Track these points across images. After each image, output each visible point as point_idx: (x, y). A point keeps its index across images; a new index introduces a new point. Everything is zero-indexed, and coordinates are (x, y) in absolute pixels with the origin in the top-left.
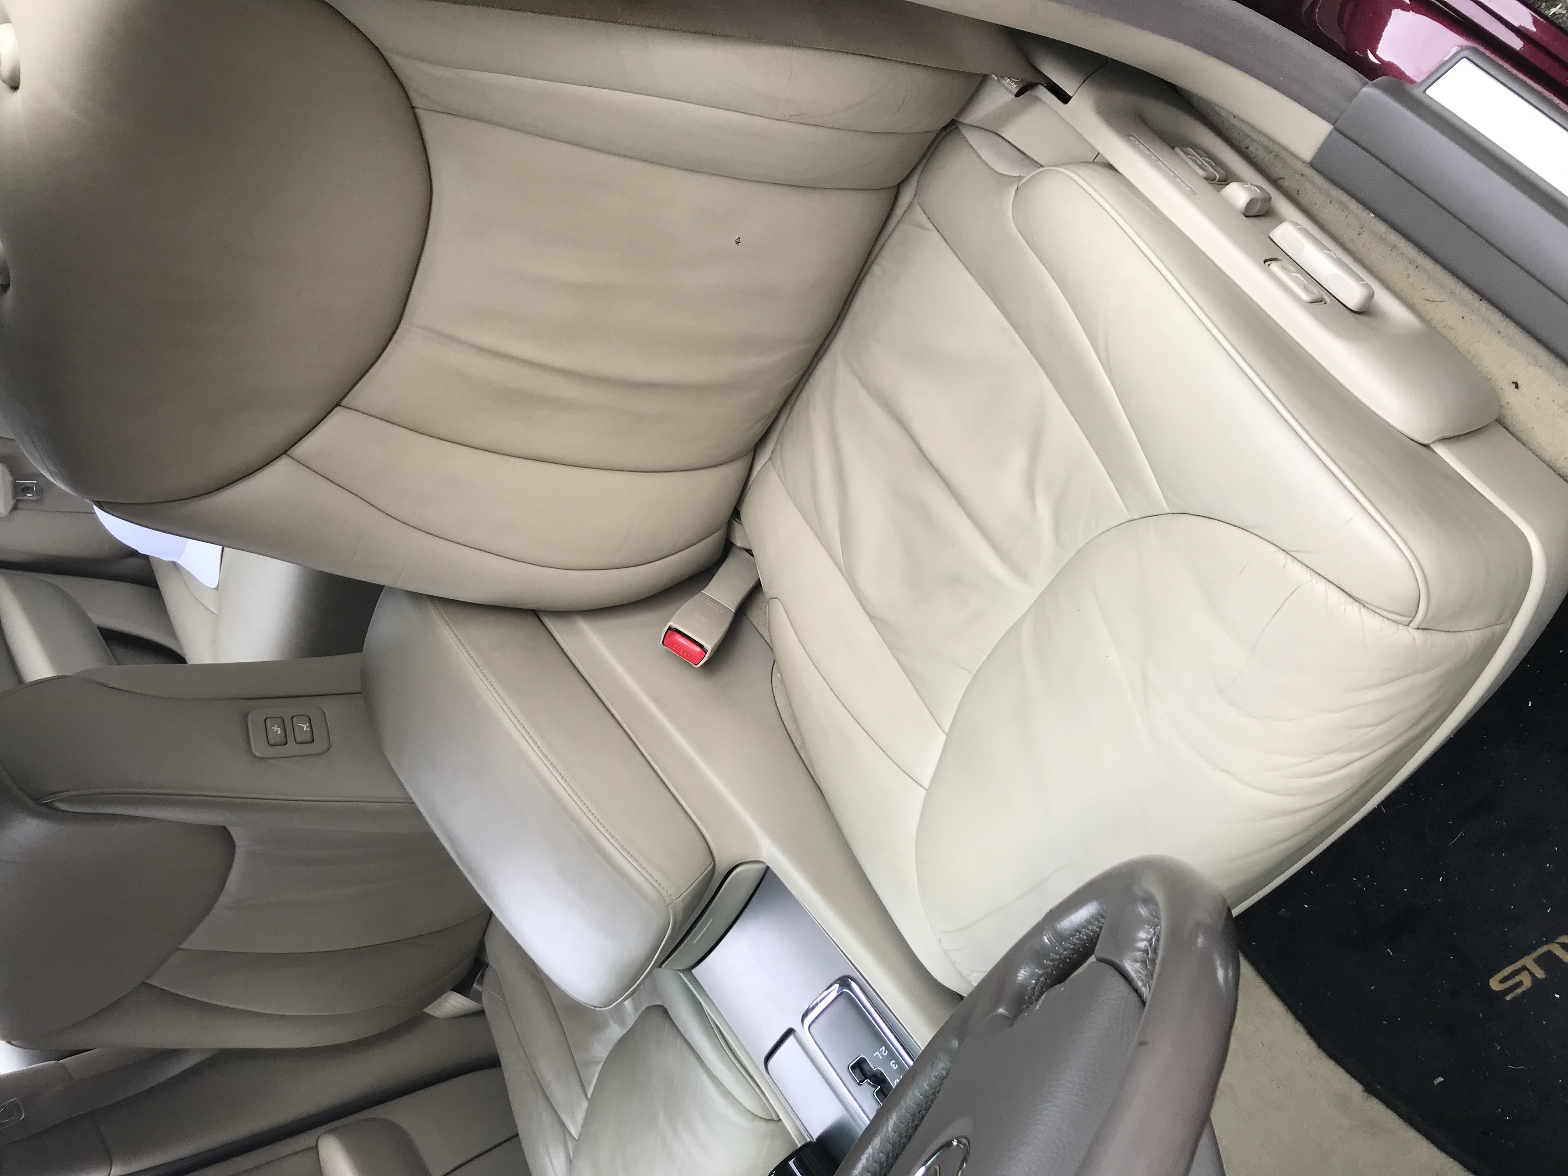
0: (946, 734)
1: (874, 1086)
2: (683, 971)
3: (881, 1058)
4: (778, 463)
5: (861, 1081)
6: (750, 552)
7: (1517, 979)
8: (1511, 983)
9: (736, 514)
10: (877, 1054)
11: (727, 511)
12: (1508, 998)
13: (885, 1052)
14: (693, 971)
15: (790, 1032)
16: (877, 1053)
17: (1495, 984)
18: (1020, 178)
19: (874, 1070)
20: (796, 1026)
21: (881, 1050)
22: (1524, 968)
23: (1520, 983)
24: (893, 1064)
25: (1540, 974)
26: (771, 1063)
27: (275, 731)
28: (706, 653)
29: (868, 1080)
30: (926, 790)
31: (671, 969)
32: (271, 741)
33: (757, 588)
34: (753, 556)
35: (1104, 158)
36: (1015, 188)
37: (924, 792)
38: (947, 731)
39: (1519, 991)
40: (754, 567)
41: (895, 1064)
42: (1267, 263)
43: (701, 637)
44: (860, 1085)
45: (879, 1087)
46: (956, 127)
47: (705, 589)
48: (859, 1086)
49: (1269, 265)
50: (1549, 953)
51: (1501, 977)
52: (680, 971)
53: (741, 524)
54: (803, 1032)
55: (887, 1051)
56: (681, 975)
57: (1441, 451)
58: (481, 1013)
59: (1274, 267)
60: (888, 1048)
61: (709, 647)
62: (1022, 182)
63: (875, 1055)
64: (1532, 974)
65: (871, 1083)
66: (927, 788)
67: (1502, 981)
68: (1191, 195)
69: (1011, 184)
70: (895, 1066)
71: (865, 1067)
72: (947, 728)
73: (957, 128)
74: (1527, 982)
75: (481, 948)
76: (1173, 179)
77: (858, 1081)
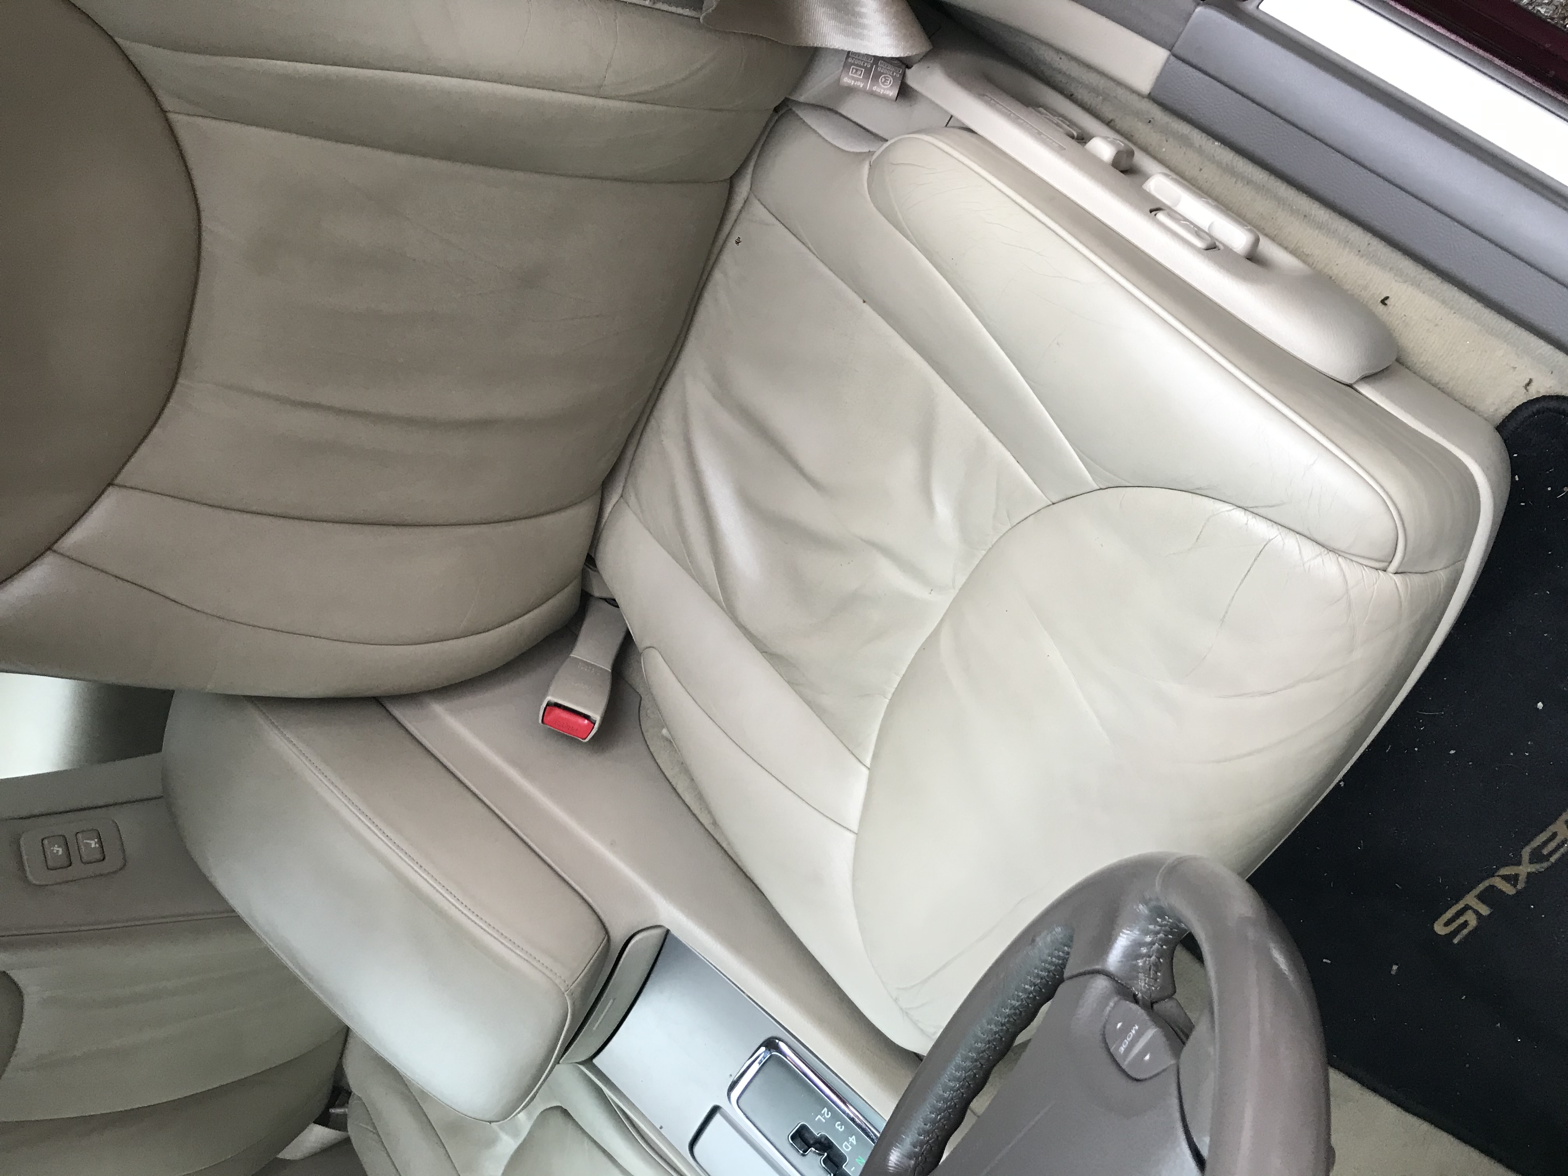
0: (869, 769)
1: (820, 1155)
2: (582, 1063)
3: (824, 1121)
4: (632, 500)
5: (805, 1151)
6: (613, 602)
7: (1461, 920)
8: (1455, 925)
9: (590, 561)
10: (819, 1119)
11: (578, 561)
12: (1456, 941)
13: (828, 1114)
14: (595, 1061)
15: (715, 1110)
16: (819, 1116)
17: (1440, 928)
18: (871, 153)
19: (818, 1136)
20: (723, 1102)
21: (823, 1112)
22: (1467, 908)
23: (1465, 924)
24: (838, 1125)
25: (1485, 910)
26: (697, 1149)
27: (55, 851)
28: (594, 724)
29: (812, 1148)
30: (854, 833)
31: (568, 1063)
32: (50, 864)
33: (628, 641)
34: (618, 607)
35: (958, 120)
36: (866, 167)
37: (852, 836)
38: (869, 765)
39: (1465, 932)
40: (621, 619)
41: (841, 1125)
42: (1154, 213)
43: (585, 707)
44: (803, 1155)
45: (826, 1154)
46: (787, 109)
47: (574, 652)
48: (804, 1157)
49: (1155, 215)
50: (1492, 887)
51: (1446, 920)
52: (579, 1063)
53: (598, 572)
54: (731, 1108)
55: (830, 1113)
56: (582, 1068)
57: (1366, 390)
58: (347, 1141)
59: (1161, 216)
60: (830, 1109)
61: (597, 717)
62: (874, 157)
63: (816, 1119)
64: (1476, 912)
65: (817, 1151)
66: (856, 832)
67: (1447, 924)
68: (1060, 151)
69: (864, 160)
70: (841, 1128)
71: (807, 1135)
72: (868, 762)
73: (791, 109)
74: (1473, 922)
75: (339, 1073)
76: (1038, 136)
77: (802, 1152)
